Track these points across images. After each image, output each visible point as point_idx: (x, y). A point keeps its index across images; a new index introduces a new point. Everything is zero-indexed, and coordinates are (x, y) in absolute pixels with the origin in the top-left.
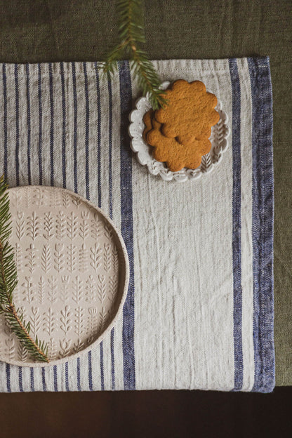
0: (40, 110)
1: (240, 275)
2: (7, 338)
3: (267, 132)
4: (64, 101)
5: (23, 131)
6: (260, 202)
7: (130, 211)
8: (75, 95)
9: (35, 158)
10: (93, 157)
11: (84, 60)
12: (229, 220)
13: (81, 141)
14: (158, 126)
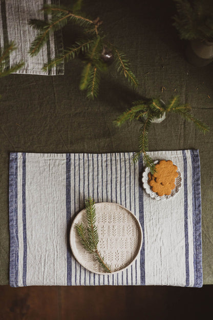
0: (107, 172)
1: (188, 238)
2: (94, 263)
3: (198, 180)
4: (116, 168)
5: (100, 180)
6: (196, 208)
7: (143, 212)
8: (121, 166)
9: (105, 191)
10: (128, 190)
11: (124, 152)
12: (183, 215)
13: (123, 184)
14: (154, 178)
